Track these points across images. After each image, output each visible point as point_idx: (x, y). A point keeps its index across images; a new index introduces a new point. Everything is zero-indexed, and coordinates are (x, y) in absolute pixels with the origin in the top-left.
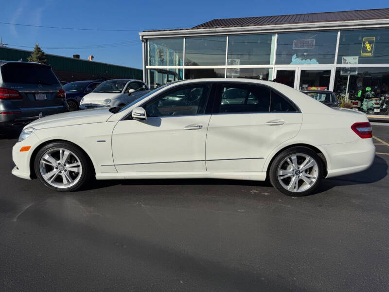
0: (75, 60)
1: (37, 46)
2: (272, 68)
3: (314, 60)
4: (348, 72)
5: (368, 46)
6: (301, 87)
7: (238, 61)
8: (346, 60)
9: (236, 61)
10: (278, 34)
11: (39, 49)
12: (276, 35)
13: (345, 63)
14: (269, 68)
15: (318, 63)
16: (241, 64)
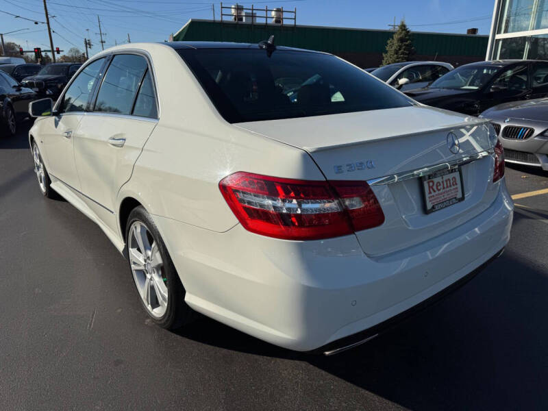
0: (469, 37)
1: (402, 22)
11: (404, 26)
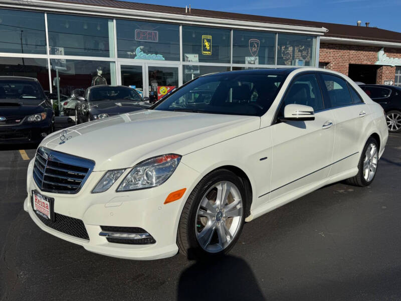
2: (115, 62)
3: (160, 56)
4: (192, 71)
5: (207, 44)
6: (150, 87)
7: (62, 49)
8: (188, 58)
9: (58, 50)
10: (116, 19)
12: (115, 21)
13: (187, 61)
14: (109, 62)
15: (164, 59)
16: (66, 54)
